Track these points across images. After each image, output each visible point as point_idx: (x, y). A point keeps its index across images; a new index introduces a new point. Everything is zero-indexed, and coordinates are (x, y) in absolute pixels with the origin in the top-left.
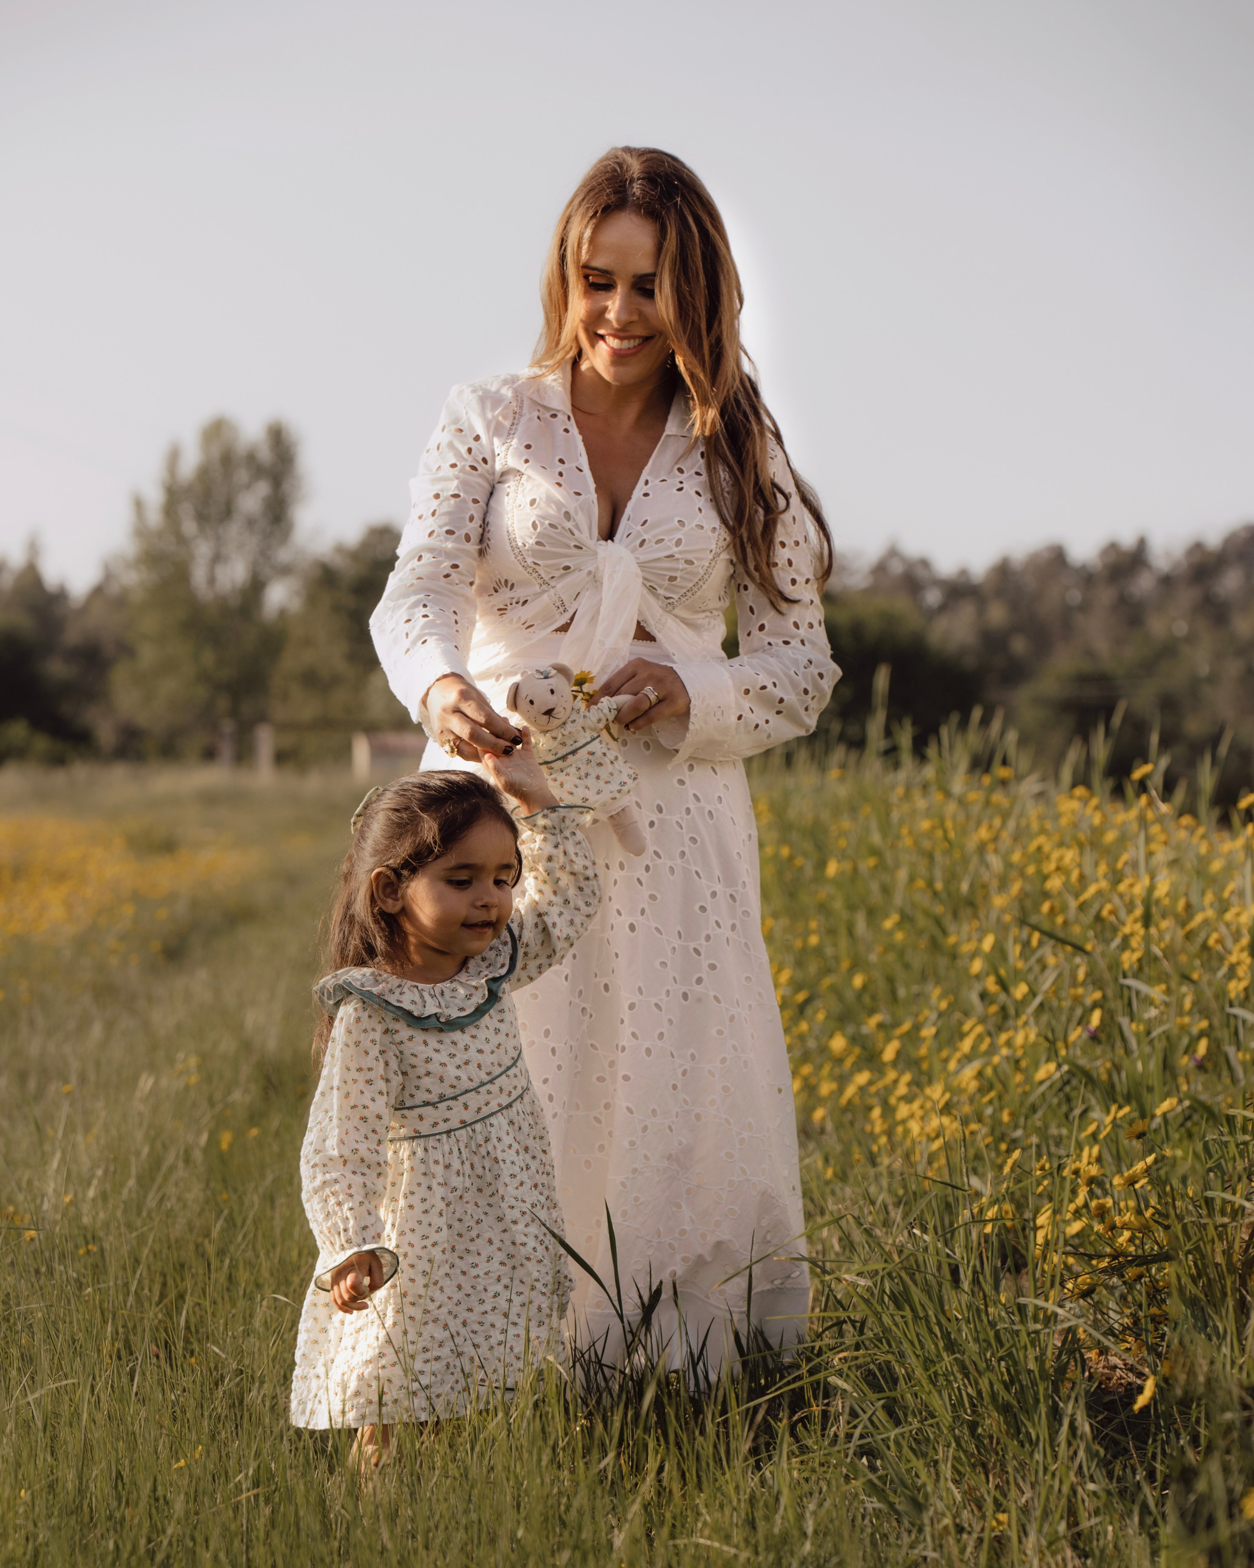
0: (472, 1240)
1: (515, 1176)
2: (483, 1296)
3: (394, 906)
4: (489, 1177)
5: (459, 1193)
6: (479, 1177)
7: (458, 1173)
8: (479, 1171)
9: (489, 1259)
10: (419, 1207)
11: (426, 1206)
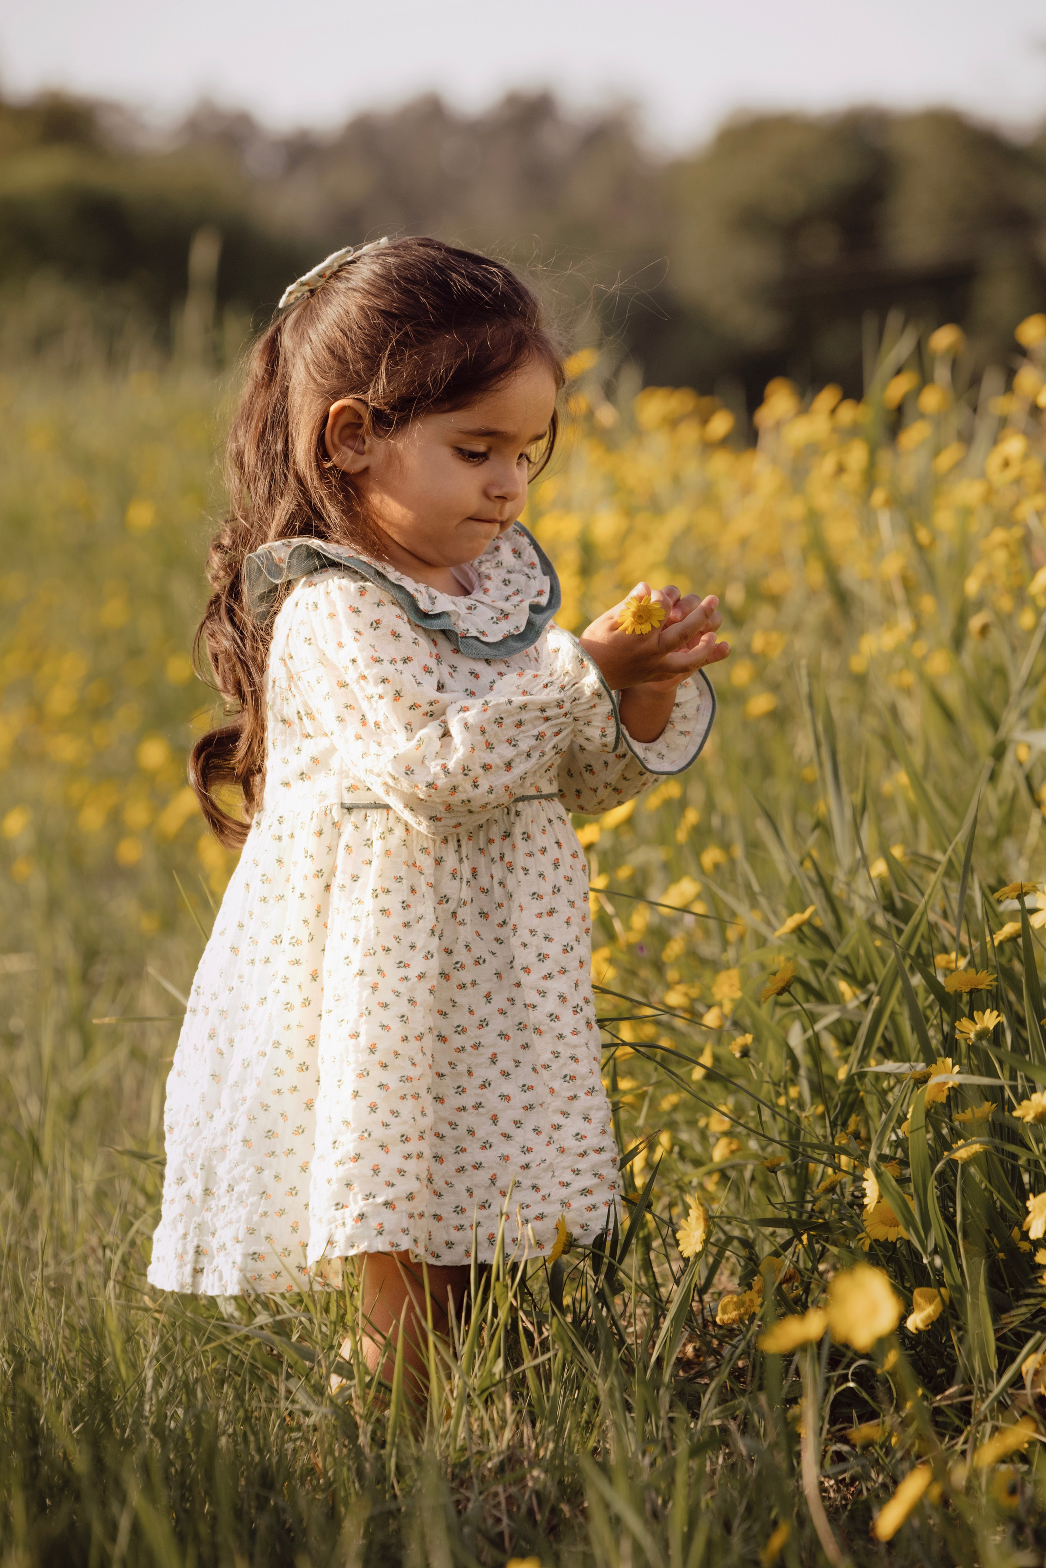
0: (462, 986)
1: (541, 897)
2: (465, 1081)
3: (353, 462)
4: (498, 893)
5: (451, 906)
6: (485, 891)
7: (454, 875)
8: (484, 881)
9: (483, 1024)
10: (397, 917)
11: (410, 916)
